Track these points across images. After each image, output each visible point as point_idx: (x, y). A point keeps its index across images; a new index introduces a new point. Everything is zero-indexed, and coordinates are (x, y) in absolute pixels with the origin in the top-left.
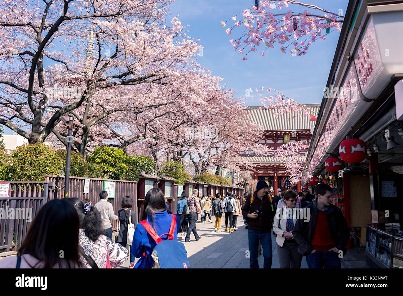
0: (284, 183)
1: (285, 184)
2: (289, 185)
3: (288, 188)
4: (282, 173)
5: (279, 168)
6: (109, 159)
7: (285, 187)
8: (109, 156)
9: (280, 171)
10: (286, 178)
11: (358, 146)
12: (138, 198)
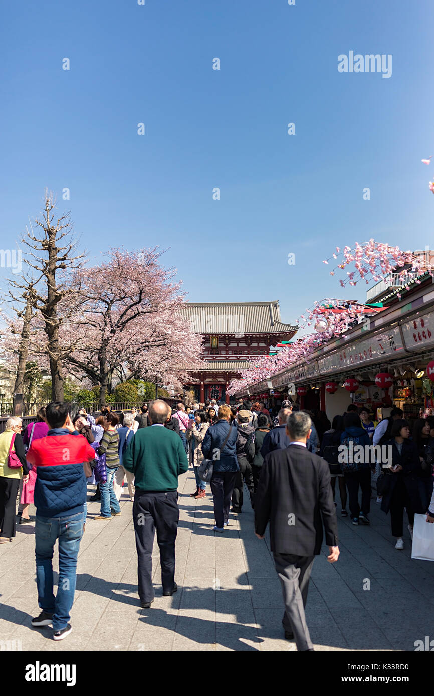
1: (213, 393)
2: (216, 394)
4: (209, 381)
5: (206, 376)
9: (207, 379)
10: (213, 386)
11: (390, 378)
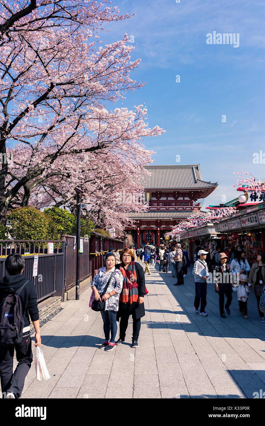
0: (145, 236)
1: (147, 237)
2: (149, 238)
3: (148, 241)
4: (144, 228)
5: (142, 223)
6: (60, 219)
7: (146, 240)
8: (60, 216)
9: (142, 226)
10: (147, 231)
12: (90, 252)
